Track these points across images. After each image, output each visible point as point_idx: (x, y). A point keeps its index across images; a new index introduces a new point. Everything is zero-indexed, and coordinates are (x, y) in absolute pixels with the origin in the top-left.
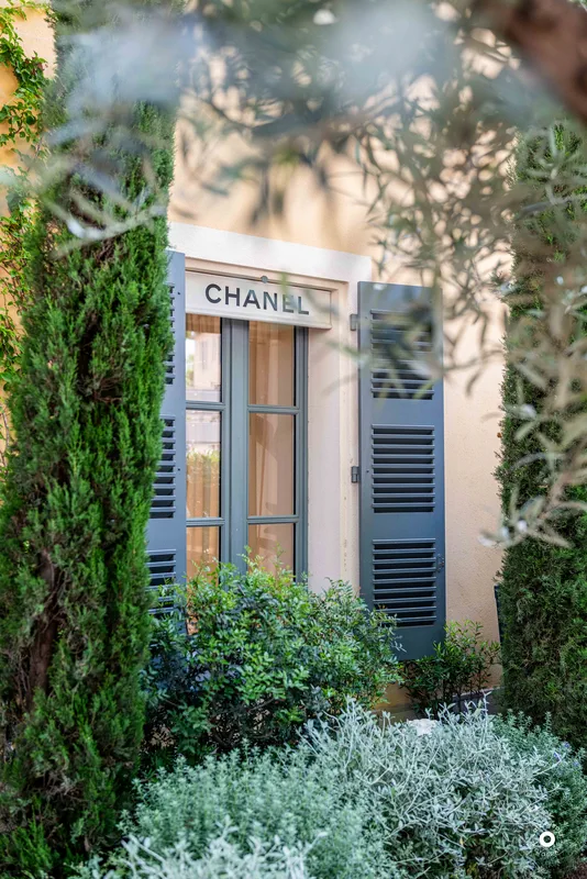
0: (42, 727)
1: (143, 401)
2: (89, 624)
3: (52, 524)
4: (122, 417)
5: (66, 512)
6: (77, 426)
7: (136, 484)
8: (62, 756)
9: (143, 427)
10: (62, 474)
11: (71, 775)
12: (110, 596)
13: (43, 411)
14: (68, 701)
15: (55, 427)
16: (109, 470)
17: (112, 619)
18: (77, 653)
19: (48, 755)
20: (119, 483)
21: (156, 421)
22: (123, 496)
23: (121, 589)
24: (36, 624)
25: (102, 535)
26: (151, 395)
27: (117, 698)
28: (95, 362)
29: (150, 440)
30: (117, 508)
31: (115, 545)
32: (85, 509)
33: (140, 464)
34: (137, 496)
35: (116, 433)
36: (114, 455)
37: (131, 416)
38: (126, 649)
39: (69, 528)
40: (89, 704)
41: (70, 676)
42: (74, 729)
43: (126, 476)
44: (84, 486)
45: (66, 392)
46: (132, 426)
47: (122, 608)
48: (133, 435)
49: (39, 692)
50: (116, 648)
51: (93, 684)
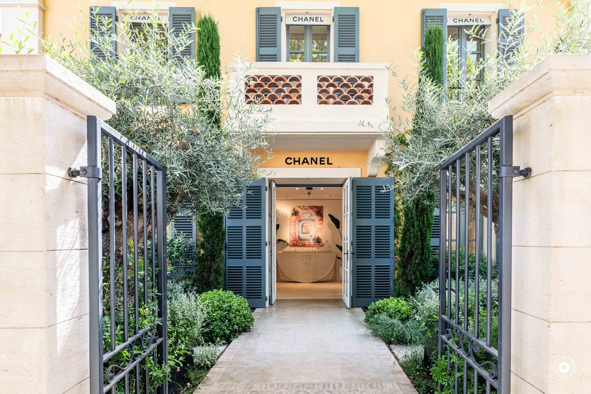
0: (409, 271)
1: (429, 212)
2: (418, 254)
3: (411, 235)
4: (425, 215)
5: (414, 233)
6: (416, 218)
7: (428, 228)
8: (413, 277)
9: (429, 217)
10: (413, 226)
11: (415, 280)
12: (422, 249)
13: (410, 215)
14: (414, 267)
15: (412, 218)
16: (422, 225)
17: (423, 253)
18: (416, 258)
19: (411, 276)
20: (424, 227)
21: (432, 216)
22: (425, 230)
23: (424, 248)
24: (409, 253)
25: (421, 237)
26: (431, 211)
27: (424, 267)
28: (419, 205)
29: (431, 220)
30: (424, 232)
31: (423, 239)
32: (417, 232)
33: (429, 224)
34: (428, 230)
35: (424, 218)
36: (423, 223)
37: (427, 215)
38: (426, 259)
39: (414, 236)
40: (418, 268)
41: (415, 263)
42: (416, 272)
43: (425, 227)
44: (417, 228)
45: (414, 211)
46: (427, 217)
47: (425, 251)
48: (427, 219)
49: (409, 265)
50: (424, 258)
51: (419, 264)
